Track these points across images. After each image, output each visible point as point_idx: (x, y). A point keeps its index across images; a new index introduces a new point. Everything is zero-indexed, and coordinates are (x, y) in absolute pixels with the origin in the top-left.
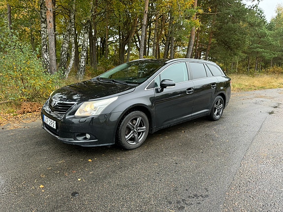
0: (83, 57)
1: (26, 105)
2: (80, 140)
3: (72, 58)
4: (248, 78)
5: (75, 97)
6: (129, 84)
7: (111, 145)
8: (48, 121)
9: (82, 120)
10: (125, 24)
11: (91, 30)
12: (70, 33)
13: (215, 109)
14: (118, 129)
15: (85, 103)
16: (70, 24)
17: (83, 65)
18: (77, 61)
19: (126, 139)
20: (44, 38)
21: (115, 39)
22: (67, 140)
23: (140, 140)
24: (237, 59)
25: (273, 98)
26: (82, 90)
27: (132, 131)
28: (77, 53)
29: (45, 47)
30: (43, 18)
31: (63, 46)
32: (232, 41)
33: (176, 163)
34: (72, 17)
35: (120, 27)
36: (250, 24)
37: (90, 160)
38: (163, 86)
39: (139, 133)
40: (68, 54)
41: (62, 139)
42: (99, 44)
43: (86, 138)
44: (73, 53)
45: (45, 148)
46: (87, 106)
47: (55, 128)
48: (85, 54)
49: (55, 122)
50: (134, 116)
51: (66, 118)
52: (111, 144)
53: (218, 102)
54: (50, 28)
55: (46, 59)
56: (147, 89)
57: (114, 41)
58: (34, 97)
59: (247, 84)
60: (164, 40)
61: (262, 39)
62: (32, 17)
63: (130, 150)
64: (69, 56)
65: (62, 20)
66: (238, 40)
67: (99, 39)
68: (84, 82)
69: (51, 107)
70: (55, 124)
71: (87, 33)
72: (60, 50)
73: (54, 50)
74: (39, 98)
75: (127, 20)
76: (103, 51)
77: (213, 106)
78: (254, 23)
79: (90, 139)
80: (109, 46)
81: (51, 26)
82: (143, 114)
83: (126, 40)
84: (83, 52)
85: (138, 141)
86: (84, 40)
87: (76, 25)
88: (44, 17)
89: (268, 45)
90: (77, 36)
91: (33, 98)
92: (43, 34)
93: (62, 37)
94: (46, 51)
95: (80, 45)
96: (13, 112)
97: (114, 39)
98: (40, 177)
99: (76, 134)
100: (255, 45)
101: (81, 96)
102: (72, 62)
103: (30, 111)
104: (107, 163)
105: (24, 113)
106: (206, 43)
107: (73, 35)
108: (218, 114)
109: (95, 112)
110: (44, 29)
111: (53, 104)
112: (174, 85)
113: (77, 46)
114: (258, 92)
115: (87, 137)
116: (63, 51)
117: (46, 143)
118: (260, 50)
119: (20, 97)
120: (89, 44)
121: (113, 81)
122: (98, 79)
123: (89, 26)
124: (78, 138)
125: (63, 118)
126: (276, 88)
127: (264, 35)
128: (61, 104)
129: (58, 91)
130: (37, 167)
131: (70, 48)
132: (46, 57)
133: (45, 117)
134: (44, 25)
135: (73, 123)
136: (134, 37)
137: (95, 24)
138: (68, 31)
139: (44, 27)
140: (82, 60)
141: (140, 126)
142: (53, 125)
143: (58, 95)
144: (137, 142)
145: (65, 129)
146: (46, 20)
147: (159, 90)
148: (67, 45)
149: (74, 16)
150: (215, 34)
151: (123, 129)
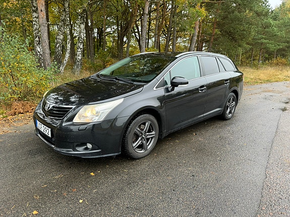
0: (79, 50)
1: (17, 105)
2: (81, 150)
3: (68, 51)
4: (252, 70)
5: (73, 99)
6: (135, 83)
7: (116, 156)
8: (42, 128)
9: (82, 127)
10: (124, 13)
11: (87, 20)
12: (64, 24)
13: (228, 107)
14: (124, 136)
15: (86, 106)
16: (64, 13)
17: (80, 58)
18: (73, 54)
19: (133, 147)
20: (36, 29)
21: (113, 30)
22: (64, 151)
23: (149, 147)
24: (240, 51)
25: (282, 92)
26: (79, 90)
27: (140, 138)
28: (73, 45)
29: (37, 39)
30: (35, 7)
31: (58, 37)
32: (237, 31)
33: (193, 176)
34: (67, 5)
35: (117, 16)
36: (257, 14)
37: (92, 174)
38: (174, 85)
39: (148, 139)
40: (63, 46)
41: (58, 149)
42: (96, 35)
43: (87, 149)
44: (69, 46)
45: (39, 158)
46: (87, 111)
47: (50, 136)
48: (81, 47)
49: (50, 129)
50: (142, 120)
51: (63, 125)
52: (116, 154)
53: (230, 99)
54: (42, 18)
55: (39, 52)
56: (156, 88)
57: (112, 32)
58: (27, 95)
59: (252, 77)
60: (164, 30)
61: (266, 29)
62: (23, 6)
63: (138, 159)
64: (64, 48)
65: (55, 9)
66: (244, 30)
67: (96, 30)
68: (82, 79)
69: (45, 110)
70: (50, 132)
71: (83, 23)
72: (54, 42)
73: (47, 43)
74: (32, 96)
75: (126, 10)
76: (100, 42)
77: (226, 104)
78: (261, 13)
79: (92, 150)
80: (107, 37)
81: (43, 15)
82: (152, 118)
83: (125, 31)
84: (80, 44)
85: (147, 148)
86: (80, 31)
87: (71, 14)
88: (35, 5)
89: (273, 36)
90: (72, 26)
91: (25, 97)
92: (34, 24)
93: (56, 27)
94: (39, 44)
95: (76, 37)
96: (3, 113)
97: (111, 29)
98: (34, 199)
99: (75, 144)
100: (260, 36)
101: (80, 98)
102: (67, 55)
103: (22, 112)
104: (113, 177)
105: (15, 114)
106: (209, 34)
107: (68, 25)
108: (230, 112)
109: (97, 118)
110: (35, 19)
111: (46, 108)
112: (187, 83)
113: (73, 38)
114: (264, 85)
115: (88, 147)
116: (57, 44)
117: (40, 151)
118: (264, 41)
119: (10, 96)
120: (85, 35)
121: (116, 79)
122: (98, 76)
123: (85, 15)
124: (78, 149)
125: (60, 125)
126: (282, 81)
127: (268, 26)
128: (56, 107)
129: (53, 91)
130: (29, 184)
131: (65, 39)
132: (39, 50)
133: (38, 122)
134: (35, 15)
135: (71, 131)
136: (133, 27)
137: (92, 14)
138: (63, 21)
139: (36, 17)
140: (78, 53)
141: (149, 131)
142: (48, 132)
143: (53, 96)
144: (146, 150)
145: (62, 137)
146: (37, 8)
147: (170, 89)
148: (62, 37)
149: (69, 5)
150: (219, 25)
151: (130, 137)
